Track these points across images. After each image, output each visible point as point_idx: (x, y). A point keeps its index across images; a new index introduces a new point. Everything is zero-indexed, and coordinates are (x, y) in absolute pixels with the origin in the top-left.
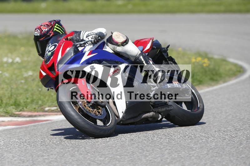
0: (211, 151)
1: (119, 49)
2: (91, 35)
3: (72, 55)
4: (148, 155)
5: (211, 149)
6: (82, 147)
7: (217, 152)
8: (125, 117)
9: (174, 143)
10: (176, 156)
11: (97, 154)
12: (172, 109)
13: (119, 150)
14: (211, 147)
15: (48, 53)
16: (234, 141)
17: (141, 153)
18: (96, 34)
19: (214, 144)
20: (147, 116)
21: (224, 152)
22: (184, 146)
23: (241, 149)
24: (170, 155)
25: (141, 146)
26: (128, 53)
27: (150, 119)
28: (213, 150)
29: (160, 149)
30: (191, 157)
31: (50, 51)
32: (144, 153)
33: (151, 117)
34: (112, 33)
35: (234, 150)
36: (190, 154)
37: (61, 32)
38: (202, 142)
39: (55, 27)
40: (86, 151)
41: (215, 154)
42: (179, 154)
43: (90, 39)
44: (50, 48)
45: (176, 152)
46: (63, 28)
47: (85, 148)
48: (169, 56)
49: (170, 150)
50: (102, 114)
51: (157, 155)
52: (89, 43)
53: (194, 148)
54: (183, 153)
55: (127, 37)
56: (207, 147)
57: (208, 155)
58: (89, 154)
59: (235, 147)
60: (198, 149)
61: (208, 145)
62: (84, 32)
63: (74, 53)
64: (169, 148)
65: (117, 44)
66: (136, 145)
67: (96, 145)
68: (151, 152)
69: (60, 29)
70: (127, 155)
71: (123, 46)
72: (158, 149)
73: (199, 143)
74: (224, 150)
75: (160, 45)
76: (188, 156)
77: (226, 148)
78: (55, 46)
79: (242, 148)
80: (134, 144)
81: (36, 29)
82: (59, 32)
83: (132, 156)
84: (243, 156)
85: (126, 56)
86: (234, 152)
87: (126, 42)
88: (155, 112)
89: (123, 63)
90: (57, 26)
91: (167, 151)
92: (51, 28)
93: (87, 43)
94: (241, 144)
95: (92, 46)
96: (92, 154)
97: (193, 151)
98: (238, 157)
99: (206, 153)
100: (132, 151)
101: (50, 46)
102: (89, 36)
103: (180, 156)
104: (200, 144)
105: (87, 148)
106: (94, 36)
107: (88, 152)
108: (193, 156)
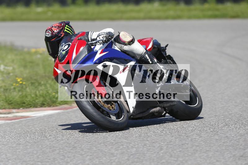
0: (132, 156)
1: (126, 48)
2: (102, 34)
3: (86, 53)
4: (69, 161)
5: (132, 155)
6: (3, 154)
7: (137, 158)
8: (135, 112)
9: (95, 149)
10: (97, 162)
11: (19, 161)
12: (175, 104)
13: (40, 157)
14: (132, 152)
15: (62, 52)
16: (154, 147)
17: (62, 159)
18: (107, 34)
19: (135, 149)
20: (154, 111)
21: (144, 157)
22: (105, 152)
23: (161, 155)
24: (90, 161)
25: (62, 153)
26: (135, 52)
27: (156, 114)
28: (134, 155)
29: (82, 155)
30: (112, 162)
31: (63, 50)
32: (66, 159)
33: (157, 112)
34: (119, 33)
35: (155, 155)
36: (111, 160)
37: (71, 33)
38: (123, 147)
39: (66, 28)
40: (7, 158)
41: (136, 159)
42: (100, 160)
43: (102, 39)
44: (64, 47)
45: (97, 158)
46: (73, 29)
47: (6, 155)
48: (167, 55)
49: (91, 155)
50: (115, 109)
51: (78, 161)
52: (100, 42)
53: (115, 154)
54: (104, 158)
55: (133, 37)
56: (128, 153)
57: (128, 160)
58: (10, 161)
59: (155, 153)
60: (119, 155)
61: (129, 151)
62: (92, 32)
63: (88, 52)
64: (90, 154)
65: (124, 43)
66: (58, 151)
67: (16, 152)
68: (72, 158)
69: (70, 30)
70: (48, 162)
71: (129, 45)
72: (79, 156)
73: (119, 149)
74: (145, 155)
75: (159, 44)
76: (109, 162)
77: (147, 153)
78: (69, 45)
79: (163, 153)
80: (55, 150)
81: (46, 31)
82: (69, 32)
83: (53, 163)
84: (164, 161)
85: (132, 55)
86: (154, 157)
87: (132, 42)
88: (161, 107)
89: (132, 61)
90: (67, 27)
91: (88, 157)
92: (62, 29)
93: (99, 42)
94: (161, 149)
95: (102, 45)
96: (14, 161)
97: (114, 157)
98: (158, 163)
99: (128, 159)
100: (53, 157)
101: (64, 46)
102: (100, 35)
103: (101, 161)
104: (121, 150)
105: (8, 154)
106: (105, 35)
107: (9, 159)
108: (114, 161)
